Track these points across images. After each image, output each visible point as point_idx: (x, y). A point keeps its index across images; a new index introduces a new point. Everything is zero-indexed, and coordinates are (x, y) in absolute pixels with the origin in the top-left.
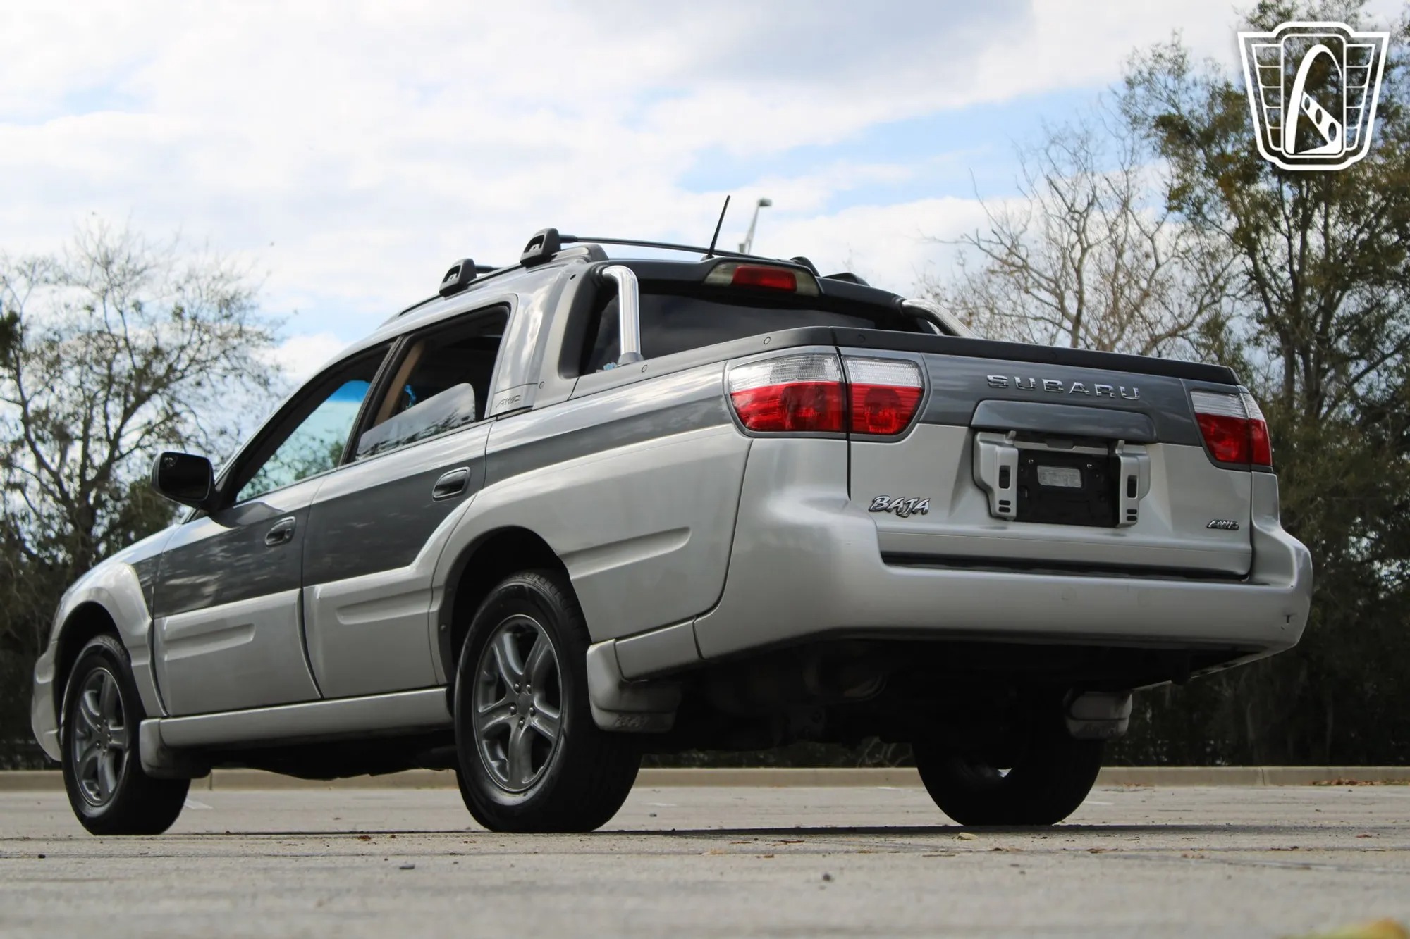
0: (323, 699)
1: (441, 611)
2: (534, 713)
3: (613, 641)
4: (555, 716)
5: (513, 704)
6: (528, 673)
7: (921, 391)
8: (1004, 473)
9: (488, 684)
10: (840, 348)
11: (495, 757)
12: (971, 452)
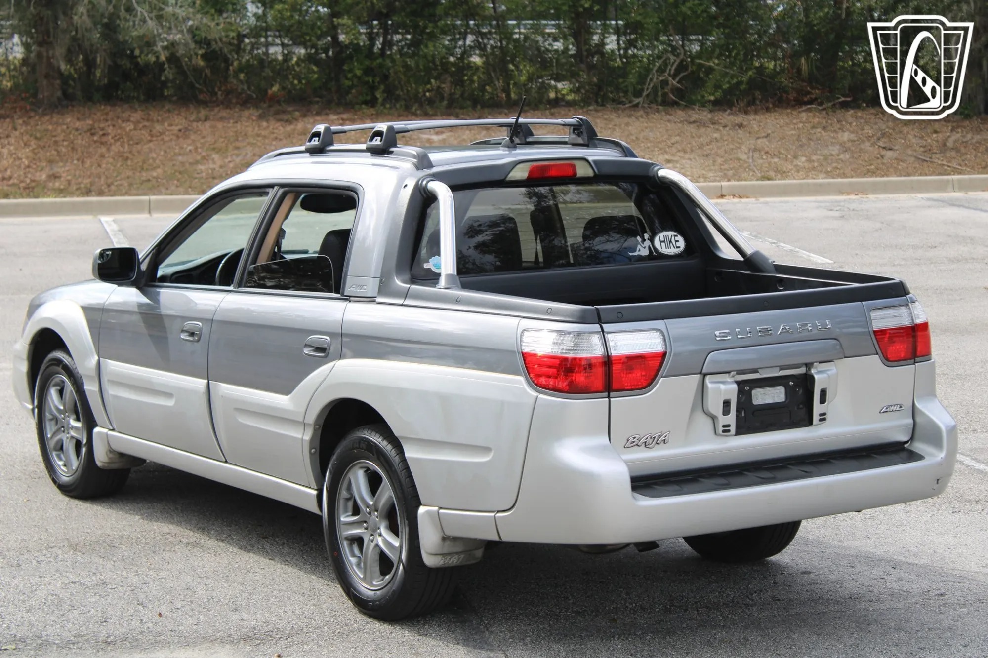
0: (226, 462)
1: (312, 440)
2: (380, 535)
3: (436, 509)
4: (396, 544)
5: (365, 522)
6: (375, 504)
7: (664, 355)
8: (727, 404)
9: (348, 499)
10: (603, 325)
11: (353, 555)
12: (702, 388)
